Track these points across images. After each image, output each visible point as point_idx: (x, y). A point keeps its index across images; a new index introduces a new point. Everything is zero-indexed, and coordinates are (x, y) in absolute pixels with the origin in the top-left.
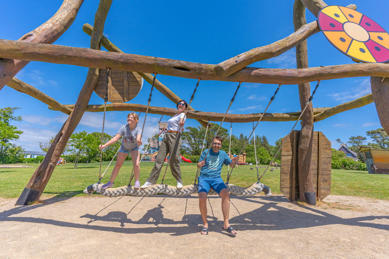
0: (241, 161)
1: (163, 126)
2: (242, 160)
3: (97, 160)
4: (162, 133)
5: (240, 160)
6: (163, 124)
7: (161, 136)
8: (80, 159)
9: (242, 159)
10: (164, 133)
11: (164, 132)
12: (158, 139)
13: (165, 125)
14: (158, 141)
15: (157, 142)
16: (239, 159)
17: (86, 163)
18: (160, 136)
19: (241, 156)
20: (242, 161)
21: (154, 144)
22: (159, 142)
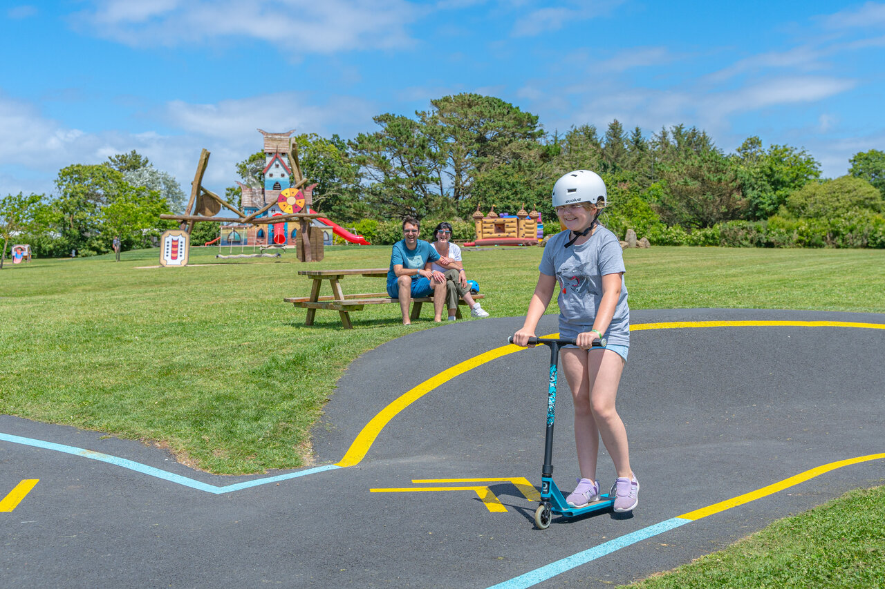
0: (512, 234)
1: (275, 144)
2: (514, 232)
3: (93, 249)
4: (274, 166)
5: (509, 233)
6: (275, 140)
7: (271, 175)
8: (51, 246)
9: (515, 229)
10: (277, 166)
11: (277, 162)
12: (263, 184)
13: (281, 140)
14: (263, 189)
15: (261, 191)
16: (507, 229)
17: (69, 256)
18: (267, 176)
19: (512, 222)
20: (515, 234)
21: (252, 197)
22: (266, 190)
